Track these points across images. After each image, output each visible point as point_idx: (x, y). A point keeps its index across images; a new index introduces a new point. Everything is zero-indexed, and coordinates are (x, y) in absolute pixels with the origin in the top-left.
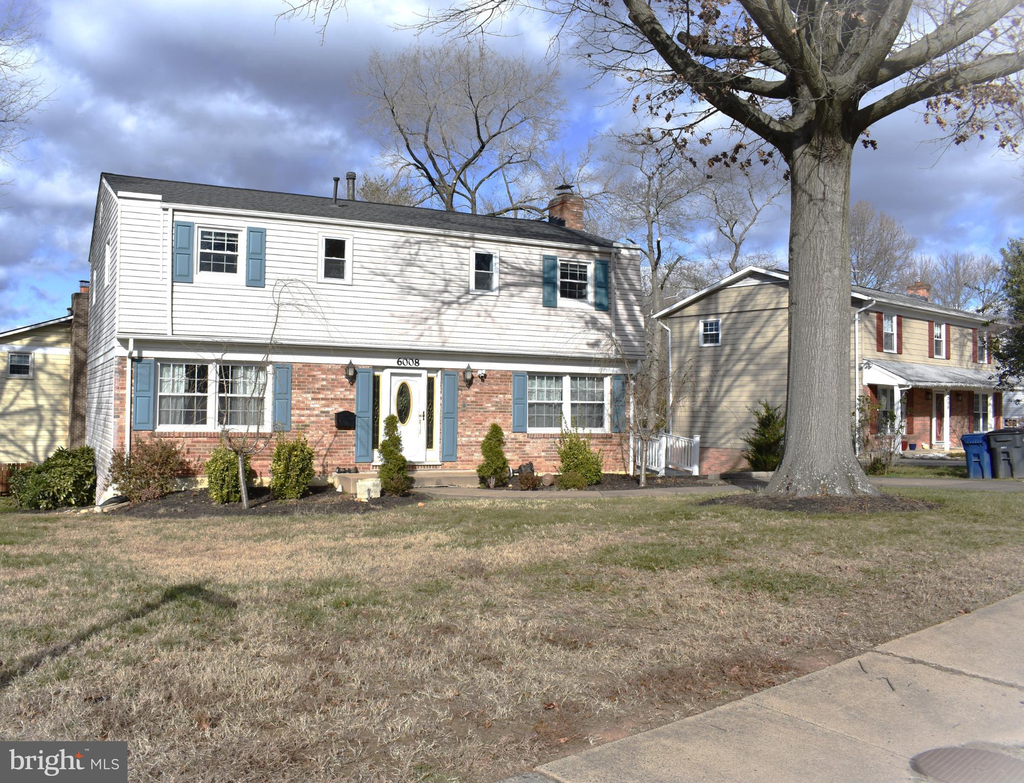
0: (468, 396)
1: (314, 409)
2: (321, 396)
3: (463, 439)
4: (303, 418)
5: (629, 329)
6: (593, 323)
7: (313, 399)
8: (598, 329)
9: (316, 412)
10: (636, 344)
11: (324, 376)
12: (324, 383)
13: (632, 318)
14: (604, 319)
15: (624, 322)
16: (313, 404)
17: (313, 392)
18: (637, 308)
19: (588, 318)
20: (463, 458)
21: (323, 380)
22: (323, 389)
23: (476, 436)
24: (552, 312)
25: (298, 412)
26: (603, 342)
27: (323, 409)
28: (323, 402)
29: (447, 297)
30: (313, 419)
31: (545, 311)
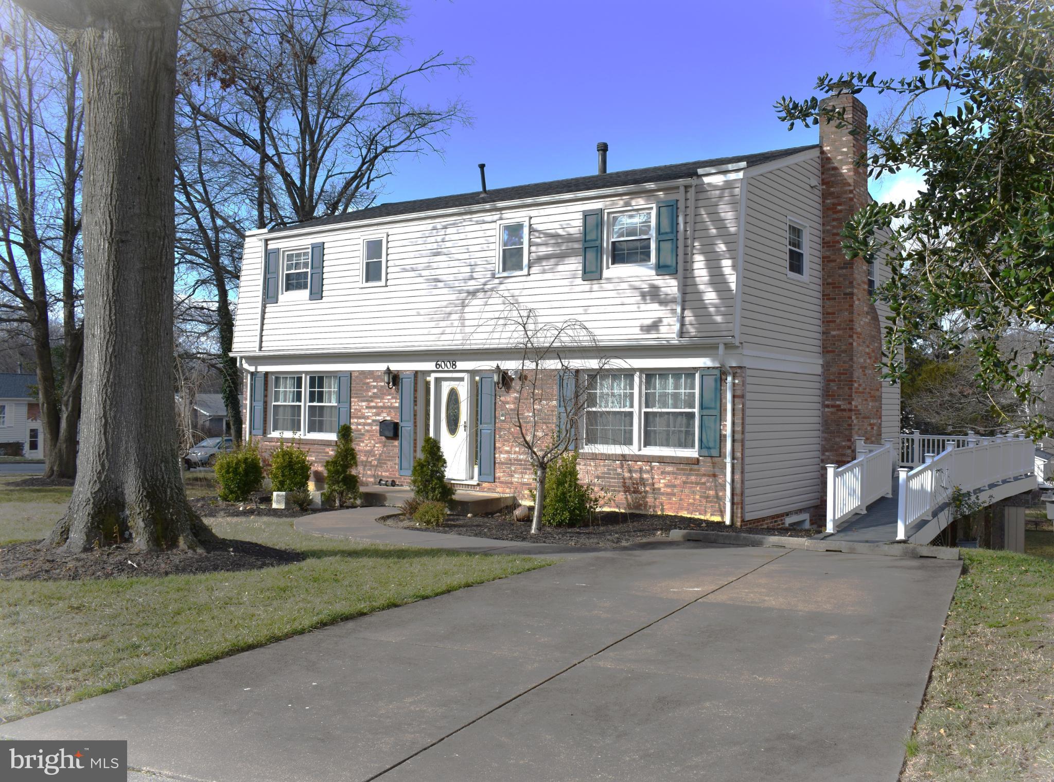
0: (508, 403)
1: (368, 418)
2: (373, 404)
3: (502, 456)
4: (360, 427)
5: (710, 296)
6: (653, 294)
7: (367, 407)
8: (661, 303)
9: (369, 421)
10: (719, 319)
11: (375, 384)
12: (375, 391)
13: (717, 279)
14: (670, 286)
15: (702, 287)
16: (368, 413)
17: (367, 401)
18: (726, 264)
19: (645, 286)
20: (502, 479)
21: (375, 387)
22: (375, 396)
23: (515, 453)
24: (596, 287)
25: (356, 420)
26: (665, 321)
27: (374, 418)
28: (374, 411)
29: (472, 285)
30: (367, 428)
31: (586, 286)
